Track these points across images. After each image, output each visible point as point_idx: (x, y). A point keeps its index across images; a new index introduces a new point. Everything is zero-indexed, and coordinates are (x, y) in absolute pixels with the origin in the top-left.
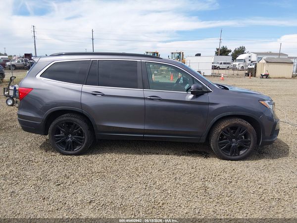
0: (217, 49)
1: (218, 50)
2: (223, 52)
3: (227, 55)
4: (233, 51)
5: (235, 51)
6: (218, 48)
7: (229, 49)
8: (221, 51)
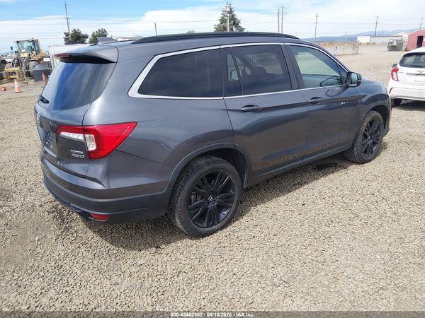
0: (65, 33)
1: (67, 35)
2: (76, 38)
3: (83, 42)
4: (90, 36)
5: (93, 35)
6: (67, 31)
7: (83, 33)
8: (72, 37)
